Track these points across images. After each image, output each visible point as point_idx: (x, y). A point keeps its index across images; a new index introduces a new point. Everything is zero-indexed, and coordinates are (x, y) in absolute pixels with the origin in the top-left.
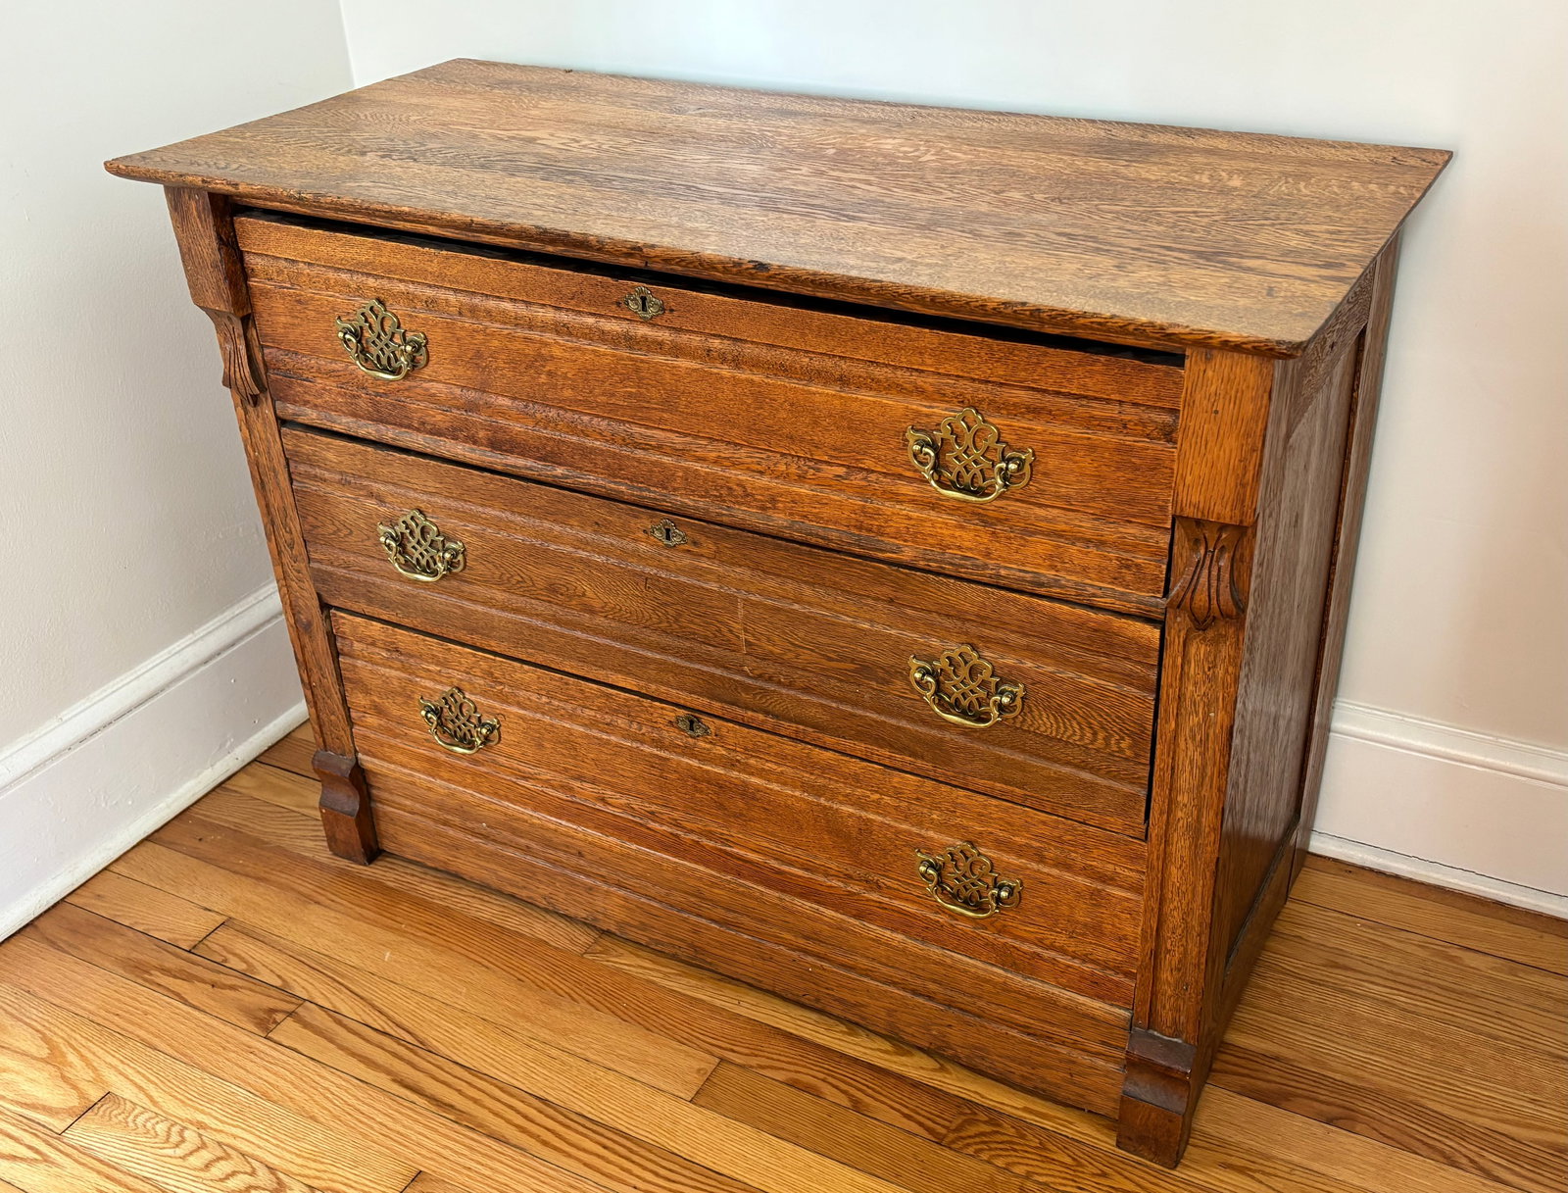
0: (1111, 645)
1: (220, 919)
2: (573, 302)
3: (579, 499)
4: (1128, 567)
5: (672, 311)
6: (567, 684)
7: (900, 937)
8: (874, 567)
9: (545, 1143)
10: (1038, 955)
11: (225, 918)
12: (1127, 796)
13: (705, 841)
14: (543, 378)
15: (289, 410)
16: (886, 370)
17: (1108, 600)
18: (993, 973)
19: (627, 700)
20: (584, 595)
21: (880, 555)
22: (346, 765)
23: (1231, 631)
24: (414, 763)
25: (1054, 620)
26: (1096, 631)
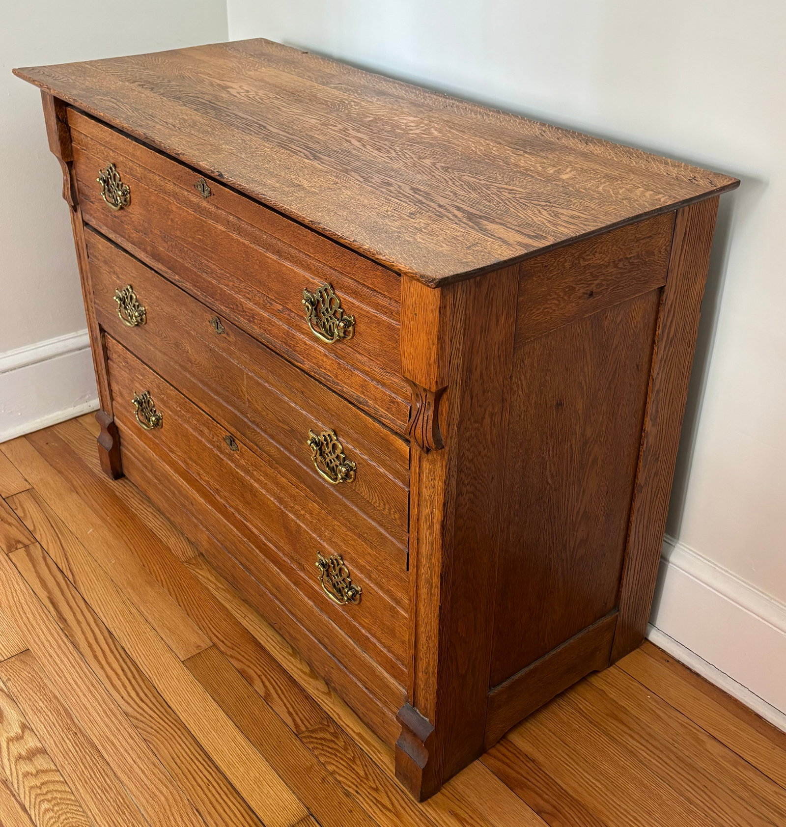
0: (389, 450)
1: (28, 487)
2: (178, 181)
3: (185, 295)
4: (393, 403)
5: (214, 195)
6: (186, 402)
7: (311, 603)
8: (295, 370)
9: (96, 657)
10: (369, 638)
11: (31, 487)
12: (399, 550)
13: (236, 514)
14: (169, 223)
15: (87, 217)
16: (296, 251)
17: (387, 421)
18: (349, 642)
19: (207, 418)
20: (188, 352)
21: (296, 363)
22: (108, 421)
23: (439, 458)
24: (133, 429)
25: (366, 427)
26: (383, 439)
